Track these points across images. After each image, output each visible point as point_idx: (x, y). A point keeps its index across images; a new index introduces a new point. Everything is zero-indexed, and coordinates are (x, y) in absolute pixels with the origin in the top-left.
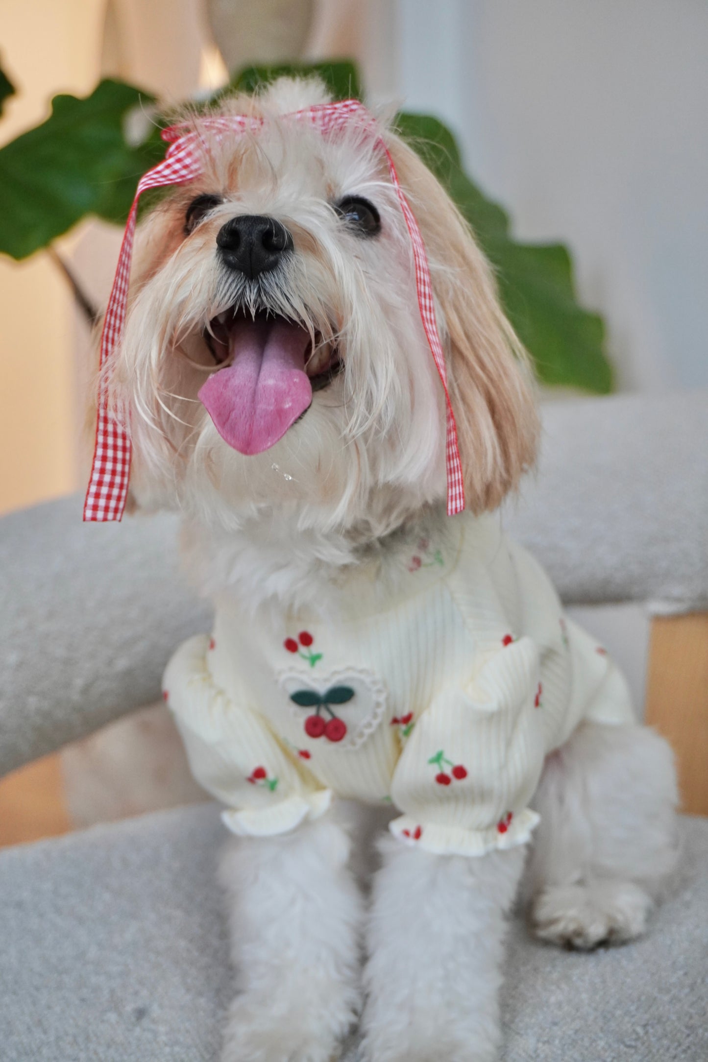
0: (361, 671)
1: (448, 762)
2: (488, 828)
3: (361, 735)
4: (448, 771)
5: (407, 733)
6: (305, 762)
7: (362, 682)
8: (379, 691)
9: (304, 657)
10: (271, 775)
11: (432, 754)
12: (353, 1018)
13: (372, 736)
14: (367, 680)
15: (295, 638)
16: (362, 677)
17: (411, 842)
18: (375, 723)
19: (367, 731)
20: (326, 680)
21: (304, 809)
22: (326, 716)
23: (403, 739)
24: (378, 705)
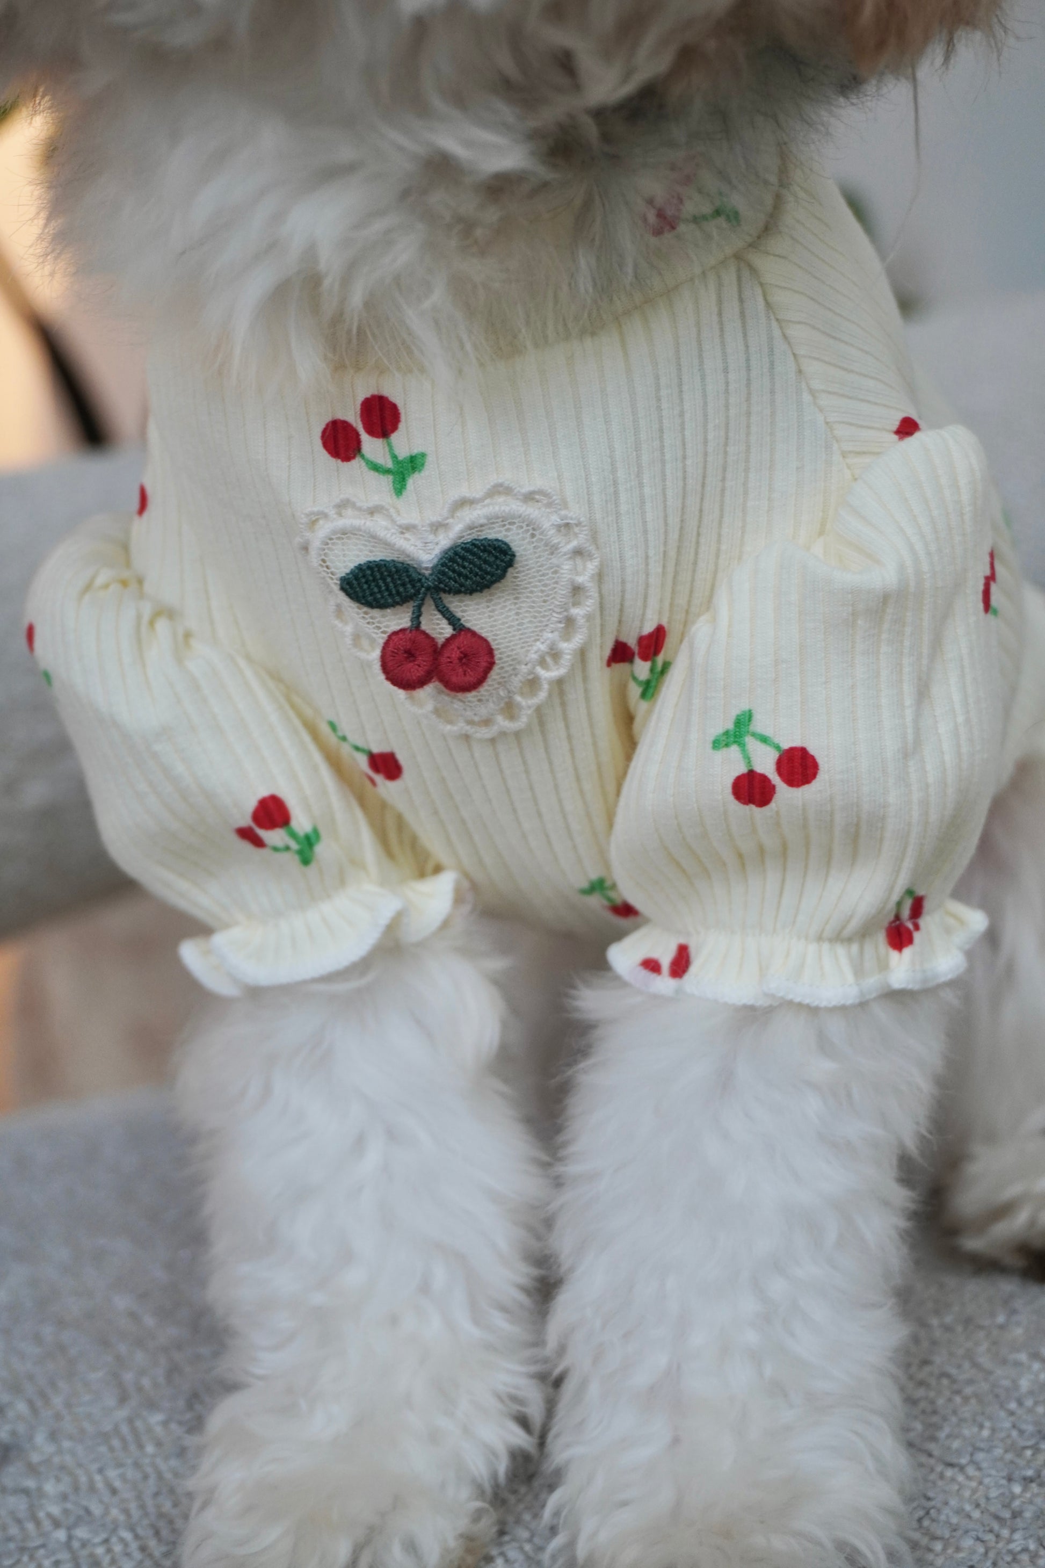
0: (529, 497)
1: (764, 740)
2: (863, 934)
3: (533, 683)
4: (766, 764)
5: (649, 689)
6: (386, 788)
7: (533, 528)
8: (578, 552)
9: (376, 468)
10: (301, 821)
11: (722, 723)
12: (520, 1438)
13: (560, 683)
14: (548, 520)
15: (353, 415)
16: (532, 511)
17: (664, 984)
18: (568, 647)
19: (548, 675)
20: (437, 527)
21: (388, 906)
22: (440, 629)
23: (640, 707)
24: (577, 590)
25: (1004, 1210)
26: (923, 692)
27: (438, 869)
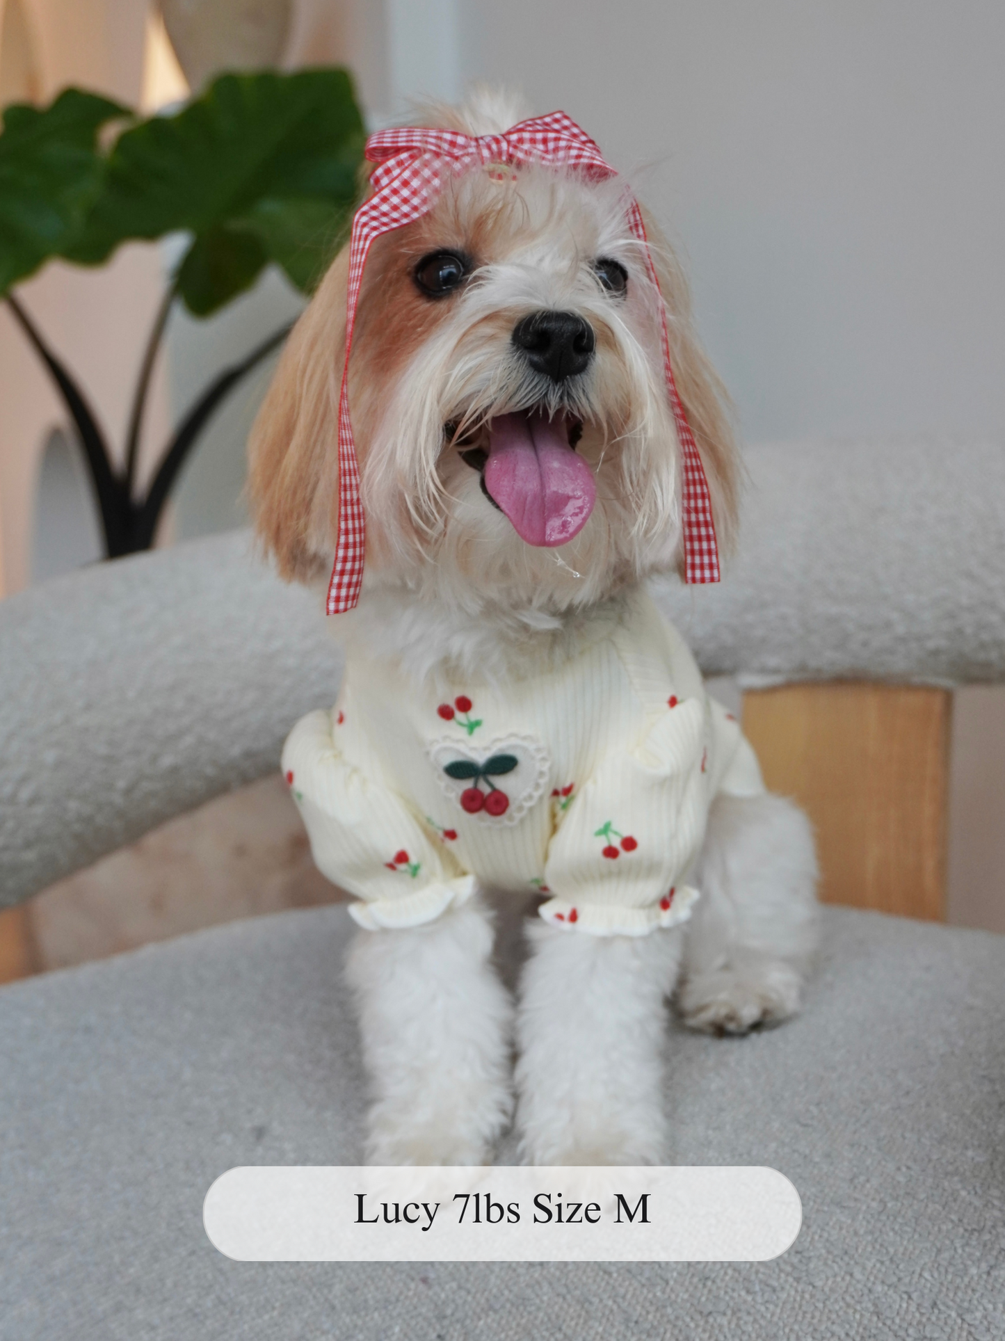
0: (525, 738)
1: (616, 833)
2: (651, 905)
3: (520, 808)
4: (616, 843)
5: (565, 807)
6: (450, 844)
7: (525, 750)
8: (544, 759)
9: (461, 724)
10: (413, 859)
11: (599, 826)
12: (503, 1119)
13: (531, 809)
14: (531, 747)
15: (452, 703)
16: (525, 744)
17: (566, 925)
18: (536, 794)
19: (527, 805)
20: (486, 749)
21: (449, 896)
22: (485, 789)
23: (560, 813)
24: (541, 774)
25: (702, 1009)
26: (678, 811)
27: (464, 874)
